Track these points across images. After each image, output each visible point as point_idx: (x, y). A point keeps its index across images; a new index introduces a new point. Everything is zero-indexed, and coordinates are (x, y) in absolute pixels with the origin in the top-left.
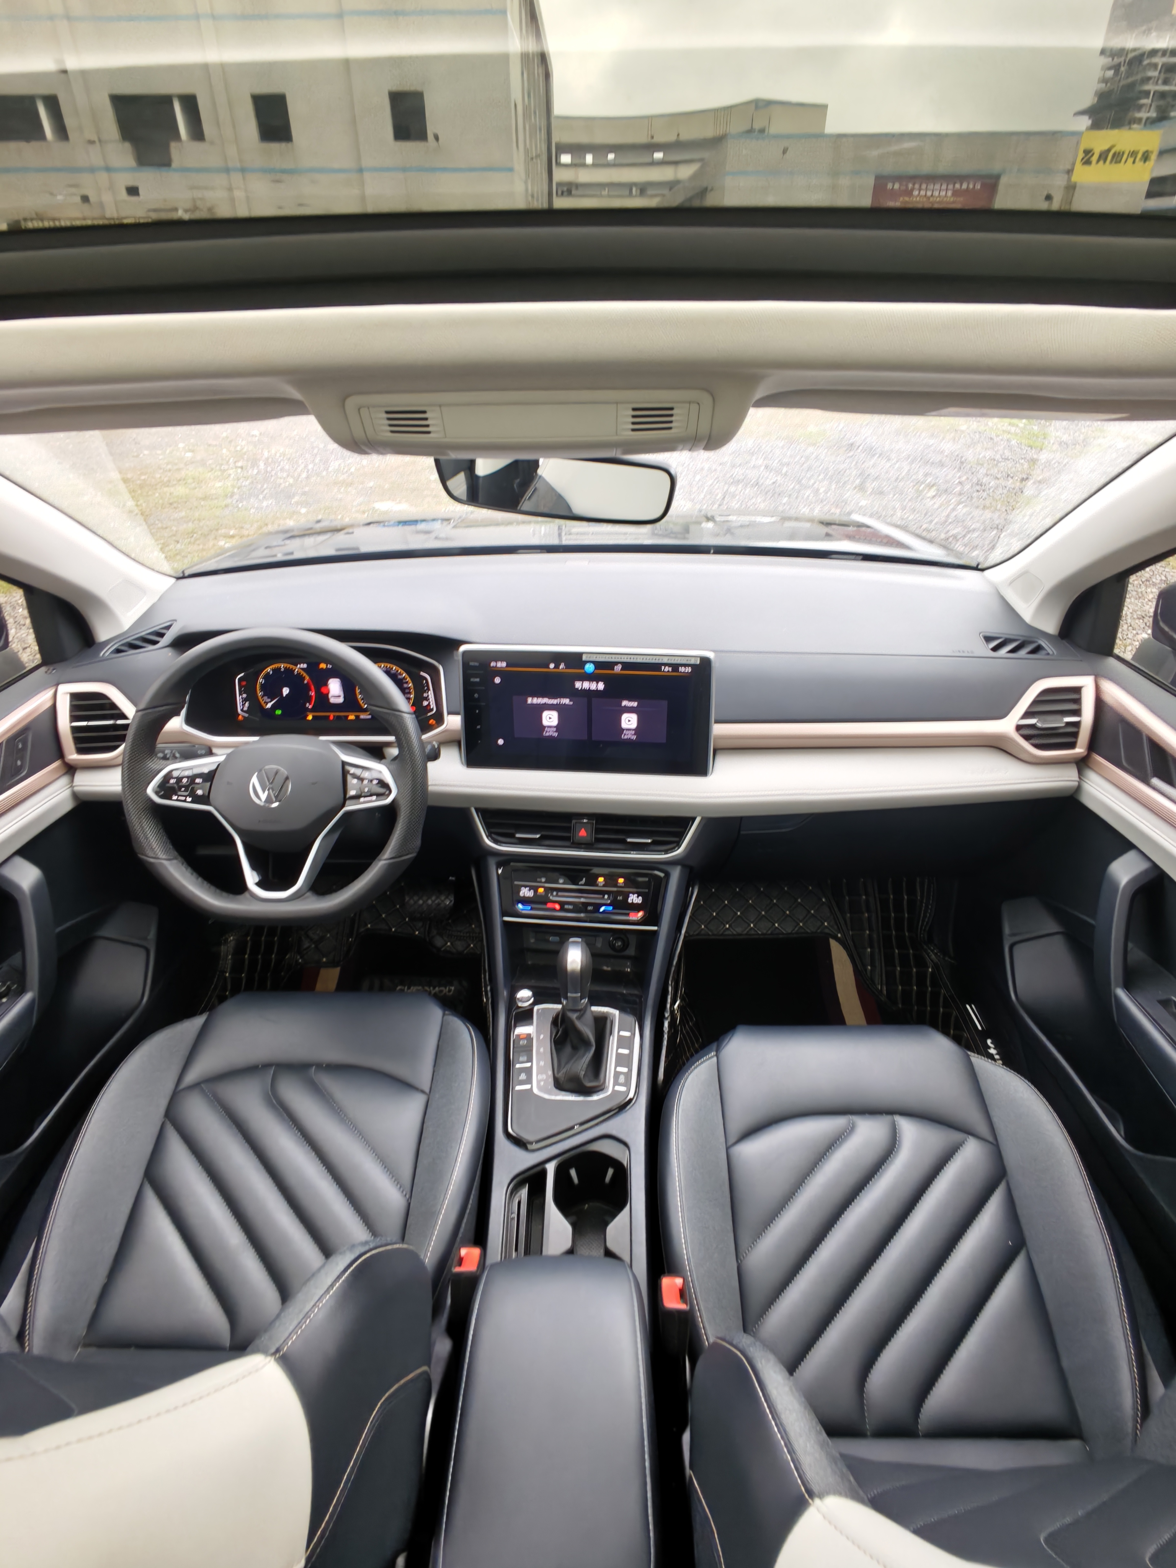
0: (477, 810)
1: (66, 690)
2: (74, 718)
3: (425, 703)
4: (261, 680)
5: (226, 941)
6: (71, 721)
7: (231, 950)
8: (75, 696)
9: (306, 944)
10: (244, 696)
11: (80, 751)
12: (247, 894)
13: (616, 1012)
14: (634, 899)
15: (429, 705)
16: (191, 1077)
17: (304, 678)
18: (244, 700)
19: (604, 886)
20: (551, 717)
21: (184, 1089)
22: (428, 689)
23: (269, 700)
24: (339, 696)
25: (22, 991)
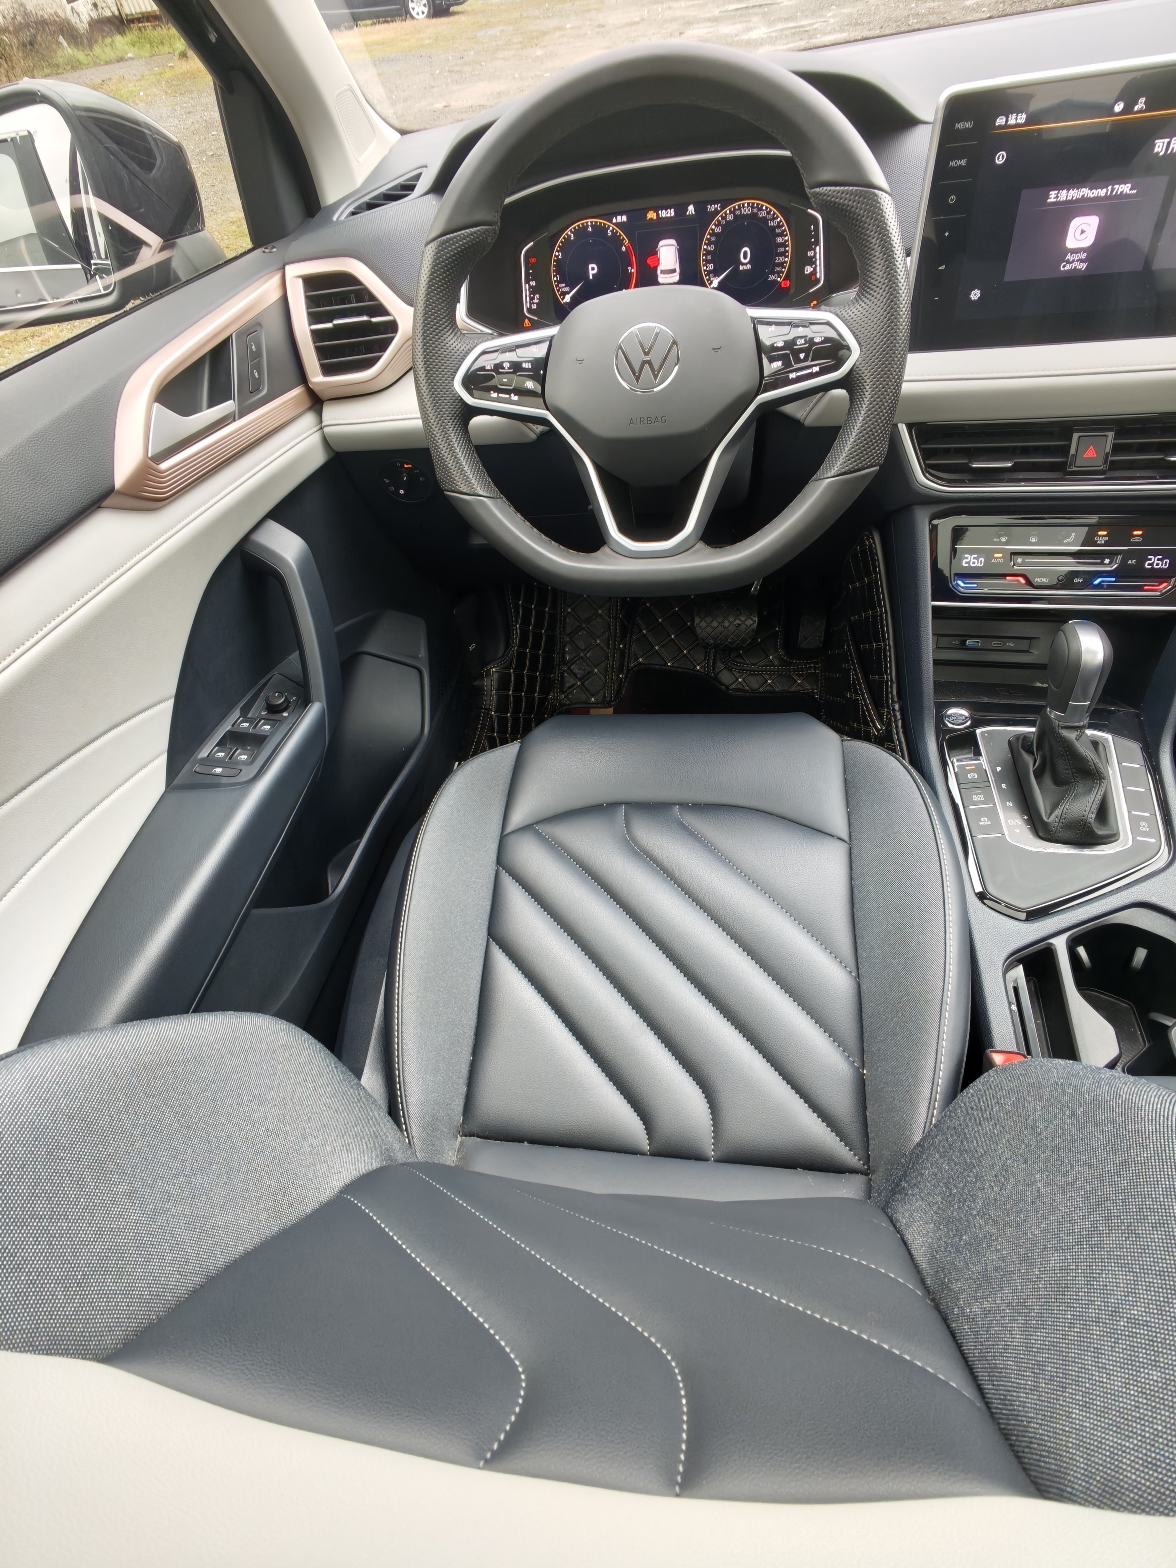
0: (910, 426)
1: (295, 271)
2: (314, 318)
3: (809, 270)
4: (557, 254)
5: (488, 673)
6: (310, 324)
7: (495, 683)
8: (311, 282)
9: (570, 681)
10: (533, 283)
11: (328, 370)
12: (605, 549)
13: (1109, 737)
14: (1156, 562)
15: (814, 273)
16: (518, 818)
17: (621, 243)
18: (533, 290)
19: (1106, 544)
20: (1085, 228)
21: (513, 832)
22: (817, 243)
23: (567, 289)
24: (674, 271)
25: (306, 701)
